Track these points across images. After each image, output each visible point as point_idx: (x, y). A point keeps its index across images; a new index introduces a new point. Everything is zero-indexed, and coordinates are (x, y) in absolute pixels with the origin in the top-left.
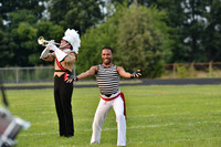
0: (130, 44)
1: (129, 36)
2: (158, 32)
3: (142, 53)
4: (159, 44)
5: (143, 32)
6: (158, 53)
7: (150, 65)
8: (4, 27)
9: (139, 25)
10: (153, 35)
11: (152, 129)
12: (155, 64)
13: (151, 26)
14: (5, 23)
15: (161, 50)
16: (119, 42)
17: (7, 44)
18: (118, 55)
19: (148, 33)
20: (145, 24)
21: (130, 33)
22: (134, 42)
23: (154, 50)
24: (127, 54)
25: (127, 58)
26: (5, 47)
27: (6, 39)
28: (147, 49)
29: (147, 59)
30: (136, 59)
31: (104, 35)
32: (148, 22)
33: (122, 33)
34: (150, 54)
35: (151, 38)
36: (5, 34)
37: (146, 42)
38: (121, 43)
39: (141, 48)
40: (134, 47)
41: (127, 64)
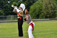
0: (47, 8)
1: (46, 5)
2: (55, 4)
3: (50, 11)
4: (55, 8)
5: (50, 4)
6: (55, 10)
7: (53, 14)
8: (8, 3)
9: (49, 2)
10: (53, 5)
11: (47, 34)
12: (54, 14)
13: (53, 2)
14: (9, 2)
15: (56, 10)
16: (43, 7)
17: (9, 8)
18: (43, 11)
19: (52, 4)
20: (51, 2)
21: (47, 4)
22: (48, 7)
23: (54, 10)
24: (46, 11)
25: (46, 12)
26: (9, 9)
27: (9, 7)
28: (52, 9)
29: (52, 12)
30: (48, 12)
31: (38, 5)
32: (52, 1)
33: (44, 5)
34: (53, 11)
35: (53, 6)
36: (9, 5)
37: (51, 7)
38: (44, 7)
39: (50, 9)
40: (48, 9)
41: (46, 14)
